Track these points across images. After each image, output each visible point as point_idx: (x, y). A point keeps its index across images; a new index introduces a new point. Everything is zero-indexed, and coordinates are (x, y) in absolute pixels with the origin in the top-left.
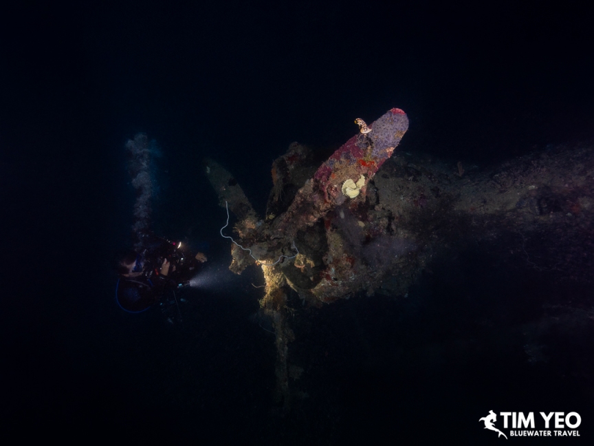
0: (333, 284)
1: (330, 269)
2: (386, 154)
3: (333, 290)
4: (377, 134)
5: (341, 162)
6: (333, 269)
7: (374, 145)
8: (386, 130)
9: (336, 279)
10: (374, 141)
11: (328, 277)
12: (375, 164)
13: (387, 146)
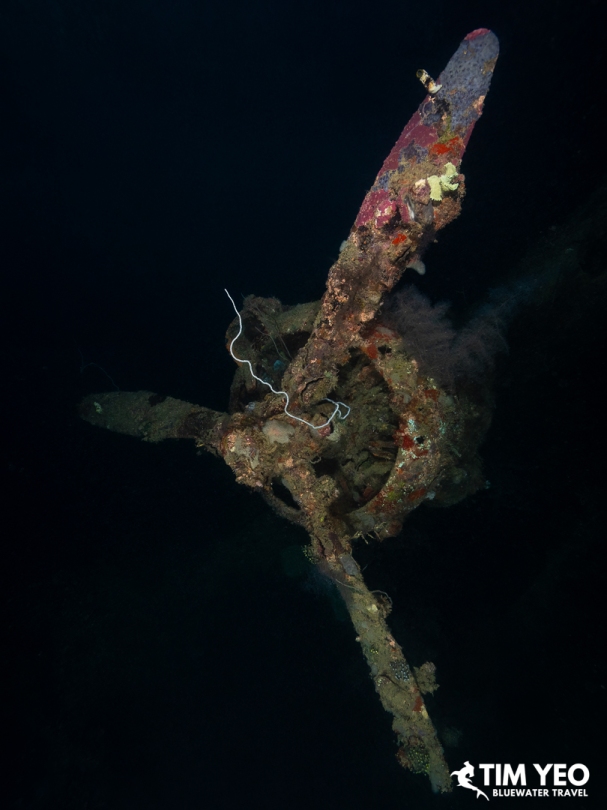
0: (419, 453)
1: (405, 423)
2: (474, 112)
3: (419, 469)
4: (454, 87)
5: (401, 169)
6: (411, 421)
7: (451, 108)
8: (466, 72)
9: (421, 440)
10: (449, 100)
11: (408, 443)
12: (461, 141)
13: (473, 97)
